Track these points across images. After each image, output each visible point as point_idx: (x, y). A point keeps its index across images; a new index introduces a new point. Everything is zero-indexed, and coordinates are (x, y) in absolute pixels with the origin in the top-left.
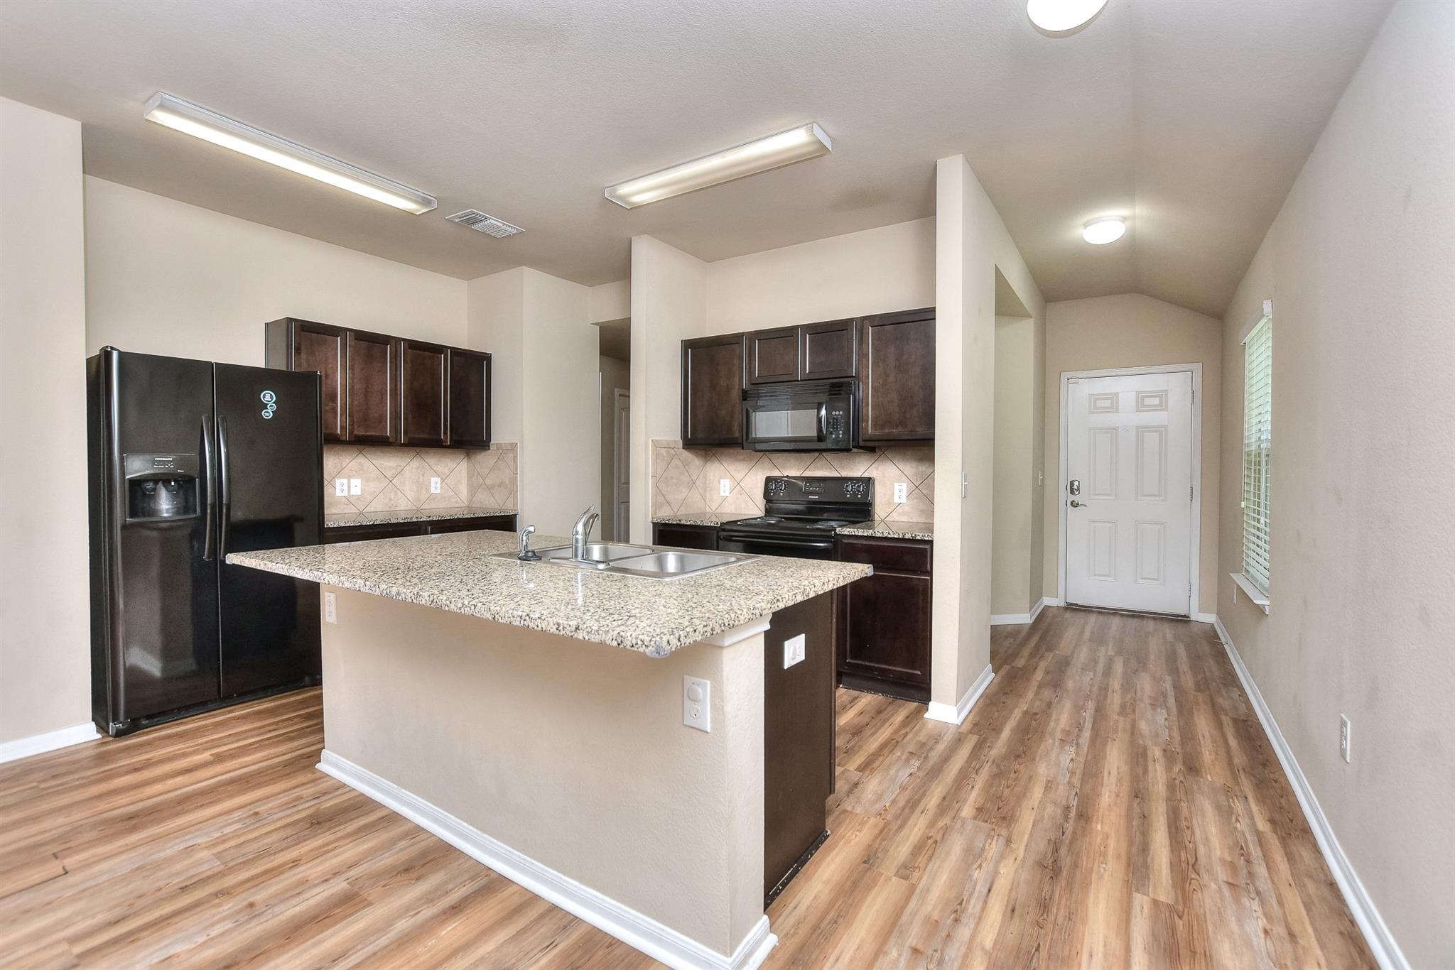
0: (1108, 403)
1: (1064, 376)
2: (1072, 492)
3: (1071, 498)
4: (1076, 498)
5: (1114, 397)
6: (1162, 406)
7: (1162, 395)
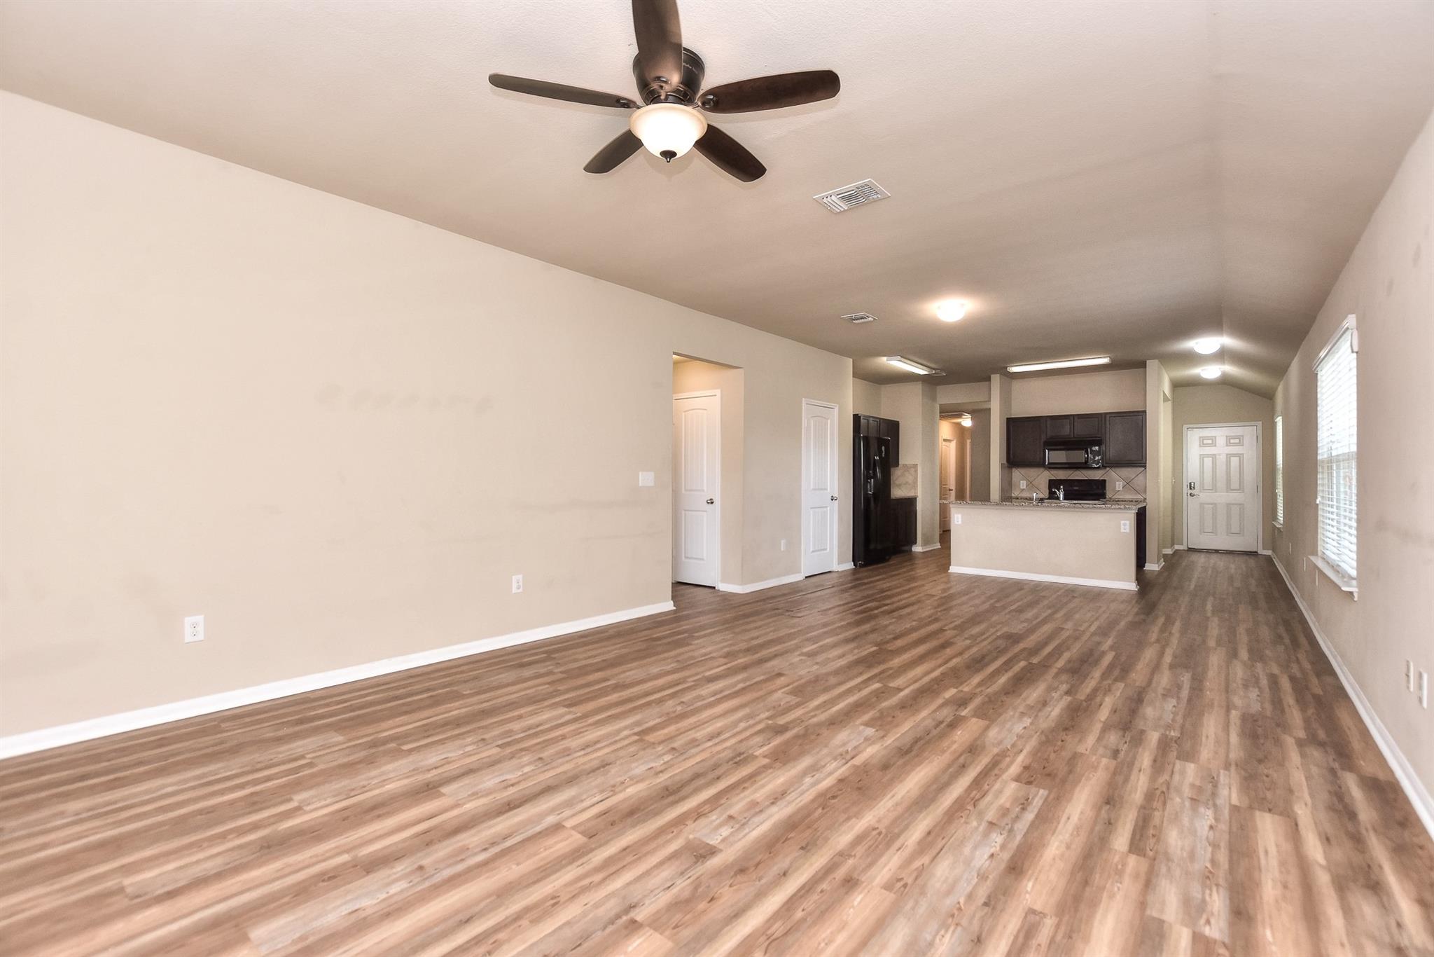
0: (1210, 442)
1: (1185, 427)
2: (1191, 489)
3: (1190, 491)
4: (1193, 492)
5: (1213, 439)
6: (1240, 444)
7: (1240, 438)
